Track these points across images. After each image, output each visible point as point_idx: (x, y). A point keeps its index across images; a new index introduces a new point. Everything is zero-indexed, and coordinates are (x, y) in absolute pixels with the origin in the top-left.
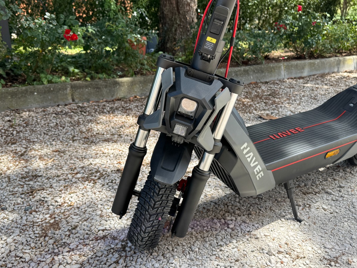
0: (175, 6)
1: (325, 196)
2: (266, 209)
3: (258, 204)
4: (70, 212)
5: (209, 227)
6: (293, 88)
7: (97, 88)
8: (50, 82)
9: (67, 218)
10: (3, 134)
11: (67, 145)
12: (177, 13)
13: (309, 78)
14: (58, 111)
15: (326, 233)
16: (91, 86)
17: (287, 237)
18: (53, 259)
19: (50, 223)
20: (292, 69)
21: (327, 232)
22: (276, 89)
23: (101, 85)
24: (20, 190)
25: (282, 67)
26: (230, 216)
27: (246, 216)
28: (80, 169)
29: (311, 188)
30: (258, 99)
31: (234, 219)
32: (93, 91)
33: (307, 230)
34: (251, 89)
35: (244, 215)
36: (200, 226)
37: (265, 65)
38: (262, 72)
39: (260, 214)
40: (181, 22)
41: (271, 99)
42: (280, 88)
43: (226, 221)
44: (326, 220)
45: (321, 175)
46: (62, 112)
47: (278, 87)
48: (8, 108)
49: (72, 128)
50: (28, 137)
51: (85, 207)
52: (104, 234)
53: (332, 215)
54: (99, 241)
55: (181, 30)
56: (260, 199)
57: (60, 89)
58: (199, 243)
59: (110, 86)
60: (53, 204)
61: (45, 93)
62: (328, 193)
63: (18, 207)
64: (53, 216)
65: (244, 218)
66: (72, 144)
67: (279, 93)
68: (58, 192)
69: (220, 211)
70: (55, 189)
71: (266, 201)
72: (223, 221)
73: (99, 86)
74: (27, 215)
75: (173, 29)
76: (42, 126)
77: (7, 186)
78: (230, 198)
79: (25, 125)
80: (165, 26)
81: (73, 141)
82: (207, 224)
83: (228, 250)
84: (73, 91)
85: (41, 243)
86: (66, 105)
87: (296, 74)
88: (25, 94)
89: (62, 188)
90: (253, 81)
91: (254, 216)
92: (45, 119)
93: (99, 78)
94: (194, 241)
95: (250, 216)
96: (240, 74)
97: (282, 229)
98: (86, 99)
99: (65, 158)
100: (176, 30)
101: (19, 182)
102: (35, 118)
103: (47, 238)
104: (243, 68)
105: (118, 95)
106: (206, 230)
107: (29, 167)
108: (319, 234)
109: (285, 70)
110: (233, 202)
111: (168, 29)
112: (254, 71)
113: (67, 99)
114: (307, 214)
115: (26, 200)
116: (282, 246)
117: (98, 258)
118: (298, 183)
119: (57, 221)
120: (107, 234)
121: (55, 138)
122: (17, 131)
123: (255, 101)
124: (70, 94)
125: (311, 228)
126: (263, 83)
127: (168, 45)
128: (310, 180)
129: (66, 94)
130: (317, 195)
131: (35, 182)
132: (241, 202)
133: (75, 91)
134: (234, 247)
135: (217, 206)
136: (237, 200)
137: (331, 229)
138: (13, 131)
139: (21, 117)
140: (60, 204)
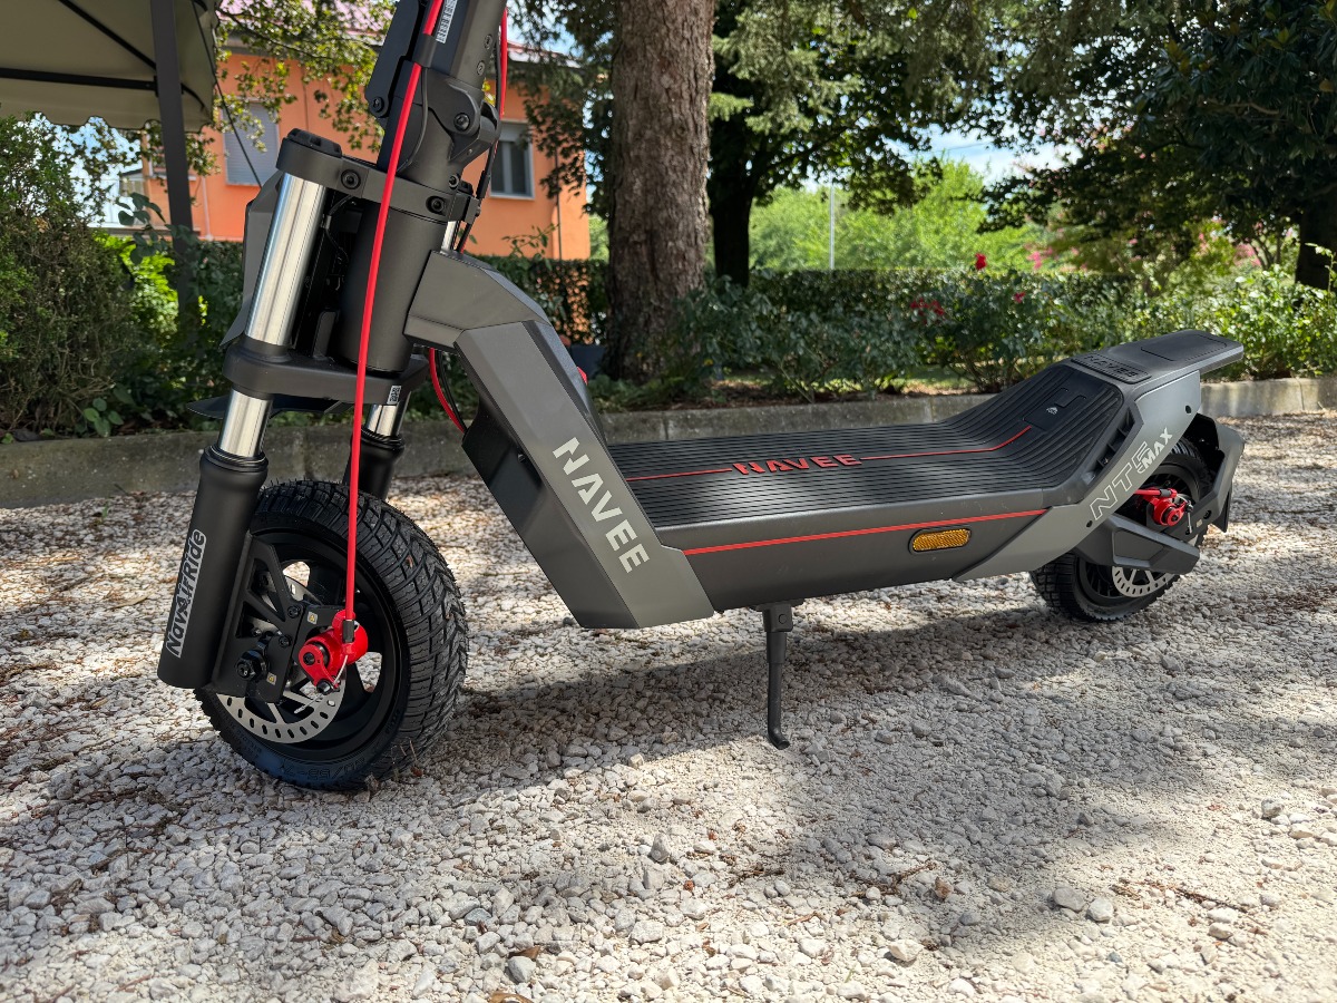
0: (645, 259)
1: (937, 698)
2: (721, 727)
5: (496, 775)
10: (54, 542)
12: (651, 278)
15: (894, 801)
17: (750, 807)
21: (900, 798)
25: (928, 408)
26: (587, 744)
27: (644, 745)
29: (899, 676)
31: (597, 751)
33: (830, 789)
35: (636, 744)
38: (870, 418)
39: (691, 742)
40: (661, 301)
43: (565, 759)
44: (910, 764)
50: (119, 548)
51: (134, 714)
52: (133, 784)
53: (939, 749)
54: (96, 806)
55: (662, 321)
57: (272, 442)
58: (428, 822)
62: (949, 691)
65: (632, 750)
71: (732, 709)
72: (552, 755)
75: (641, 320)
76: (178, 526)
79: (132, 523)
80: (620, 311)
82: (498, 766)
83: (518, 845)
84: (309, 448)
88: (172, 451)
91: (672, 746)
94: (415, 815)
95: (658, 747)
97: (746, 784)
100: (647, 323)
105: (443, 464)
106: (480, 785)
107: (58, 616)
108: (868, 804)
110: (622, 709)
111: (626, 319)
113: (291, 469)
114: (852, 743)
116: (717, 835)
118: (861, 664)
119: (14, 745)
120: (141, 786)
122: (99, 536)
124: (301, 458)
125: (849, 784)
128: (904, 656)
129: (290, 456)
130: (911, 693)
131: (43, 649)
132: (650, 709)
133: (317, 448)
134: (547, 834)
135: (563, 719)
136: (641, 705)
137: (919, 790)
138: (88, 535)
139: (139, 508)
140: (61, 701)
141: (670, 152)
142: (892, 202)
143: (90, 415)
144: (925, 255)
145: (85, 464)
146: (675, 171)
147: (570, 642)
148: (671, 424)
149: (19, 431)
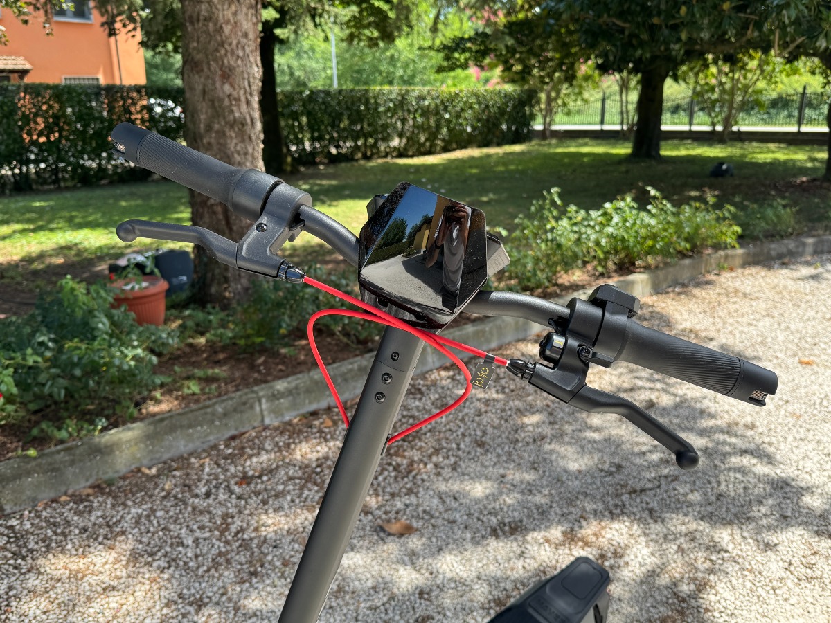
0: (221, 217)
7: (53, 470)
23: (61, 462)
32: (42, 479)
41: (406, 453)
47: (421, 405)
59: (80, 461)
73: (57, 466)
93: (59, 442)
127: (213, 290)
141: (235, 141)
142: (377, 39)
144: (400, 53)
146: (239, 153)
148: (264, 401)
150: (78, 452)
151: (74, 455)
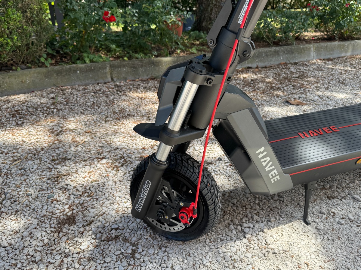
1: (352, 202)
2: (286, 214)
3: (278, 209)
4: (89, 204)
5: (224, 235)
6: (322, 70)
7: (134, 67)
8: (91, 61)
9: (84, 211)
10: (45, 112)
11: (99, 126)
13: (338, 60)
14: (97, 89)
15: (352, 253)
16: (128, 65)
17: (307, 254)
18: (62, 261)
19: (67, 216)
20: (321, 51)
21: (353, 251)
22: (305, 71)
23: (137, 65)
24: (48, 174)
25: (312, 49)
26: (247, 222)
27: (265, 223)
28: (107, 154)
29: (337, 191)
30: (287, 81)
31: (251, 226)
32: (129, 70)
33: (330, 246)
34: (280, 70)
35: (262, 222)
36: (215, 232)
37: (295, 46)
38: (292, 53)
39: (279, 221)
40: (216, 2)
41: (299, 82)
42: (309, 70)
43: (243, 228)
44: (352, 235)
45: (348, 175)
46: (100, 90)
47: (307, 69)
48: (54, 85)
49: (107, 108)
50: (66, 115)
51: (104, 199)
52: (116, 234)
54: (110, 243)
55: (216, 10)
56: (282, 203)
57: (100, 68)
58: (211, 255)
59: (145, 66)
60: (74, 193)
61: (87, 71)
62: (355, 200)
63: (42, 194)
64: (72, 207)
65: (262, 225)
66: (104, 124)
67: (307, 75)
68: (82, 178)
69: (237, 215)
70: (79, 175)
71: (287, 205)
72: (239, 227)
73: (136, 66)
74: (48, 204)
75: (209, 9)
76: (80, 105)
77: (37, 169)
78: (249, 199)
79: (65, 103)
80: (202, 5)
81: (106, 122)
82: (223, 230)
83: (242, 268)
84: (112, 70)
85: (54, 240)
86: (105, 83)
87: (325, 55)
88: (69, 72)
89: (86, 174)
90: (283, 62)
91: (274, 223)
92: (84, 97)
93: (137, 58)
94: (206, 251)
95: (269, 223)
96: (271, 55)
97: (302, 243)
98: (124, 77)
99: (95, 140)
100: (211, 10)
101: (49, 165)
102: (75, 97)
103: (61, 234)
104: (273, 49)
105: (153, 74)
106: (221, 239)
107: (60, 149)
108: (344, 254)
109: (314, 51)
110: (252, 204)
111: (204, 9)
112: (284, 52)
113: (106, 77)
114: (331, 224)
115: (51, 186)
116: (301, 266)
117: (106, 265)
118: (323, 184)
119: (74, 214)
120: (119, 234)
121: (90, 117)
122: (57, 109)
123: (283, 83)
124: (109, 73)
125: (335, 244)
126: (292, 64)
127: (204, 24)
128: (336, 181)
129: (106, 73)
130: (343, 200)
131: (63, 166)
132: (261, 204)
133: (114, 70)
134: (249, 263)
135: (235, 208)
136: (257, 202)
137: (358, 248)
138: (54, 109)
139: (64, 94)
140: (81, 193)
143: (42, 60)
145: (43, 77)
147: (223, 168)
149: (21, 66)
150: (144, 62)
151: (143, 63)
